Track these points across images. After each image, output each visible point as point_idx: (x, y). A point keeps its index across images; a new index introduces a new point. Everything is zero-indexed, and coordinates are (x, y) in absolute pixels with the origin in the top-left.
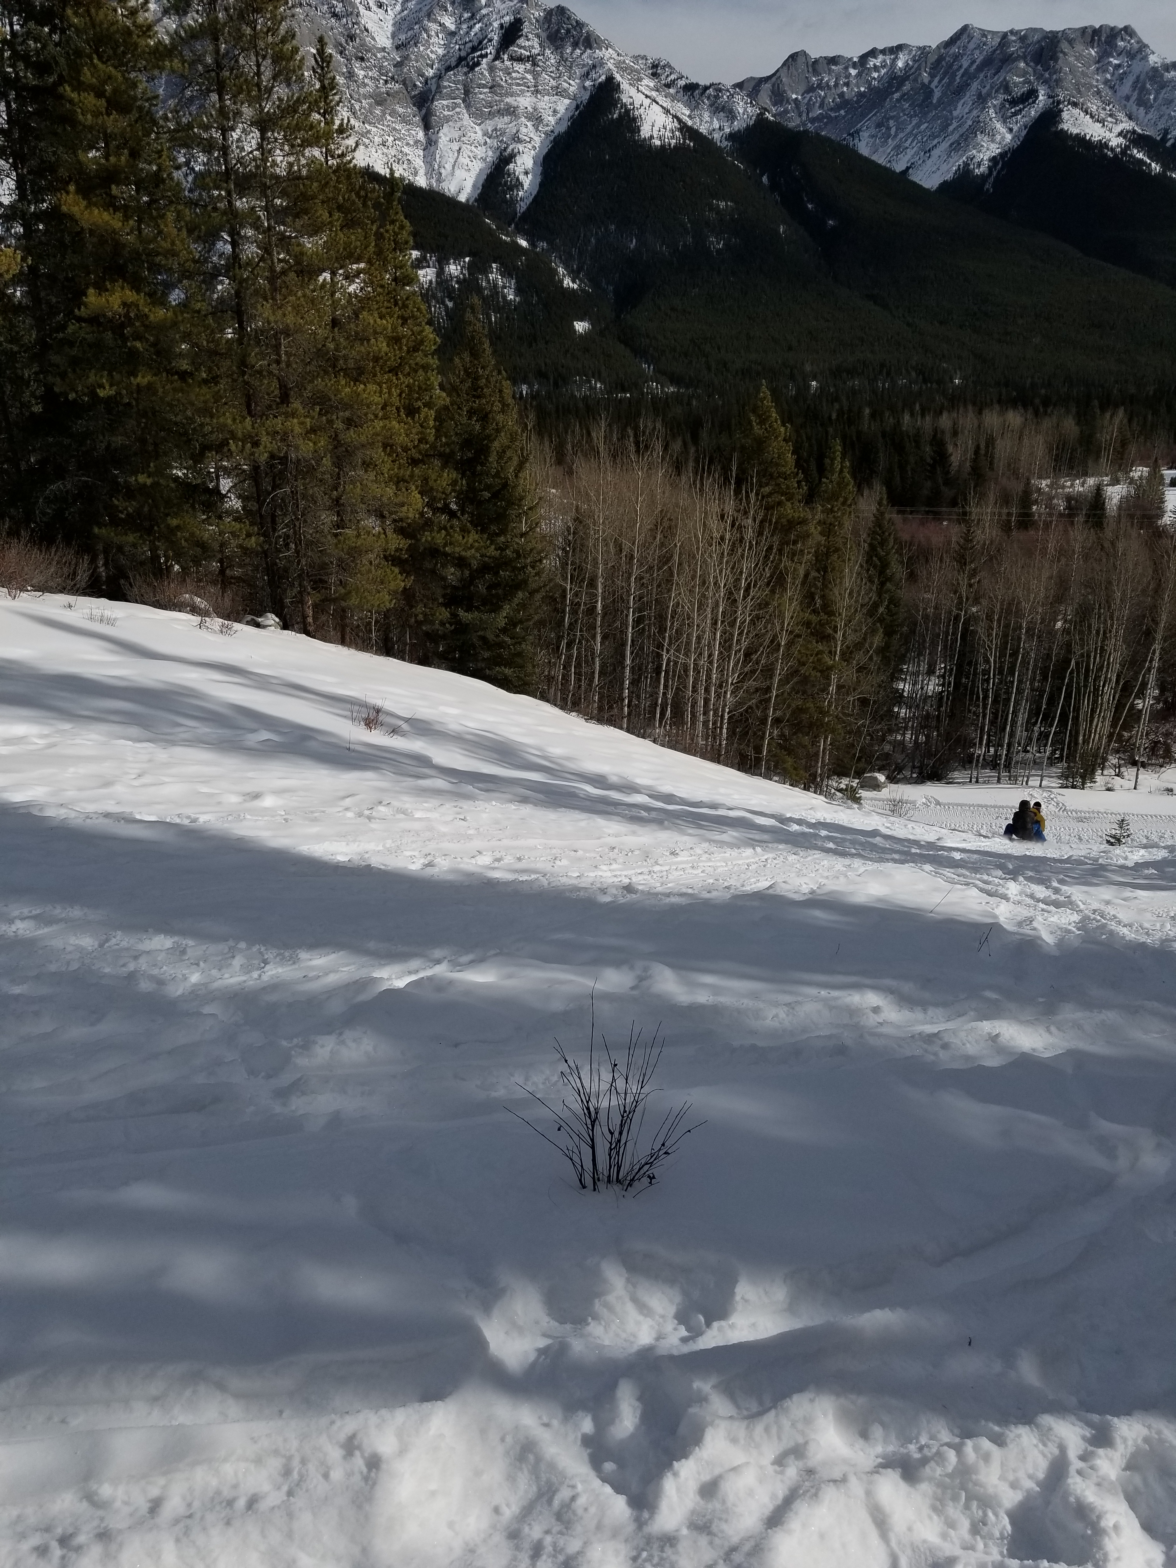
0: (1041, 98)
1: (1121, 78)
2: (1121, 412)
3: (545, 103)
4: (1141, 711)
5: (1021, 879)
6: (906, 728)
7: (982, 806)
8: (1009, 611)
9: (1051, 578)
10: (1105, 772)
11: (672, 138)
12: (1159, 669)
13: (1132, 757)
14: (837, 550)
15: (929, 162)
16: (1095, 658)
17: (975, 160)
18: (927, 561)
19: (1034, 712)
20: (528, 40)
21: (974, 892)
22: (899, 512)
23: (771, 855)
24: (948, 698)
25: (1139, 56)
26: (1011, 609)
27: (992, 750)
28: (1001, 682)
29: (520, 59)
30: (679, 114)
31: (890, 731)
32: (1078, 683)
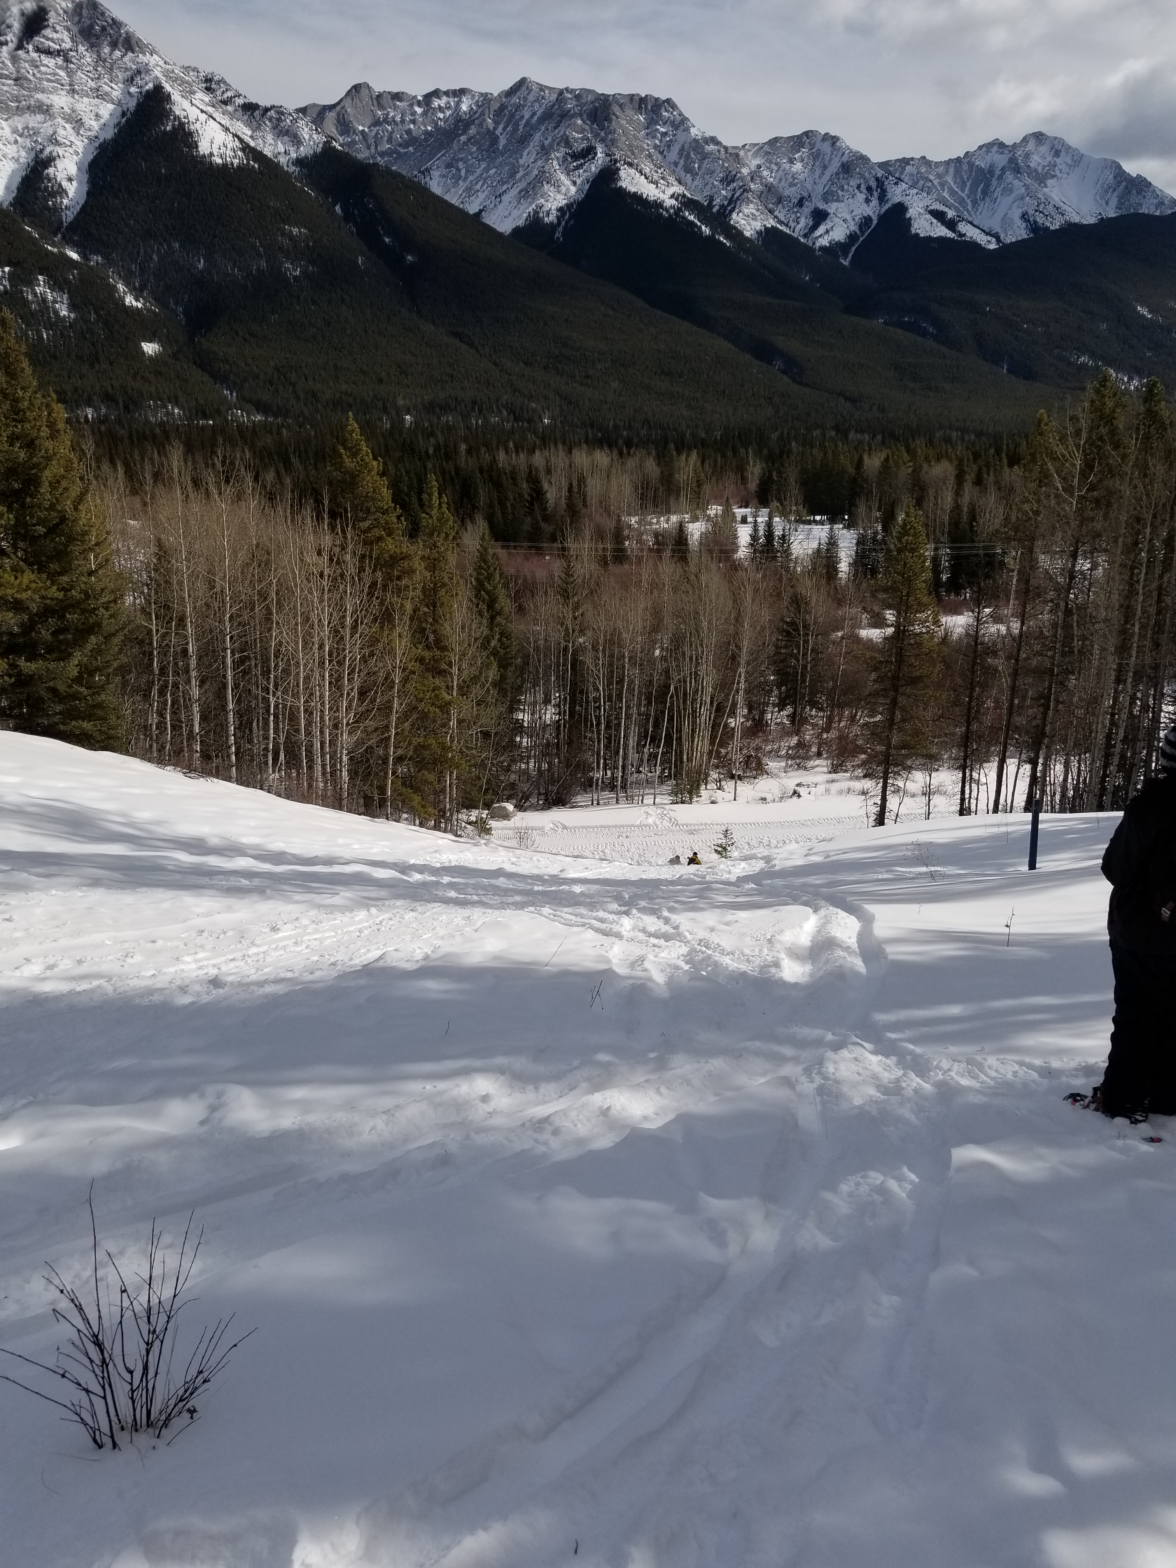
0: (599, 155)
1: (669, 145)
2: (694, 455)
3: (84, 106)
4: (733, 729)
5: (634, 911)
6: (529, 757)
7: (604, 827)
8: (612, 642)
9: (646, 609)
10: (709, 787)
11: (235, 157)
12: (745, 690)
13: (730, 771)
14: (444, 585)
15: (500, 207)
16: (691, 683)
17: (544, 209)
18: (533, 596)
19: (643, 736)
20: (56, 32)
21: (590, 934)
22: (503, 547)
23: (387, 916)
24: (565, 727)
25: (682, 128)
26: (614, 639)
27: (609, 772)
28: (611, 708)
29: (48, 52)
30: (239, 133)
31: (513, 761)
32: (678, 707)
